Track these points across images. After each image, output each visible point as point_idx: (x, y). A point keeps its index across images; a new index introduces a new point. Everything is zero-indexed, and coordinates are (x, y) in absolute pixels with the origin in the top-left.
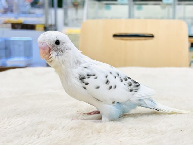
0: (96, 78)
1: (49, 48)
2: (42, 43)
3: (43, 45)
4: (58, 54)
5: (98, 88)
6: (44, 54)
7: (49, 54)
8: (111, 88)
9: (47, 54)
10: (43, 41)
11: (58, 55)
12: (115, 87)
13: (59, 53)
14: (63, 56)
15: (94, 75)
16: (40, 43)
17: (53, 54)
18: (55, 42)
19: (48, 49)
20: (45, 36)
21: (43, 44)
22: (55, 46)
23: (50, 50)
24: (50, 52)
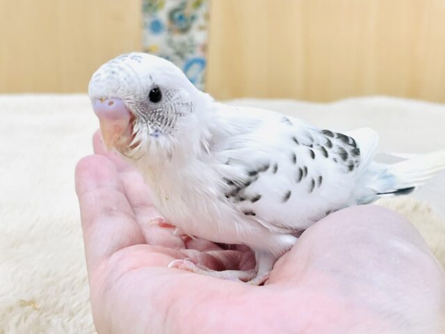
3: (113, 106)
4: (156, 131)
5: (288, 196)
6: (117, 135)
7: (132, 131)
9: (123, 135)
10: (111, 94)
11: (158, 133)
13: (160, 128)
14: (171, 137)
16: (101, 100)
18: (147, 95)
19: (128, 118)
20: (115, 76)
21: (111, 103)
22: (146, 106)
24: (132, 128)
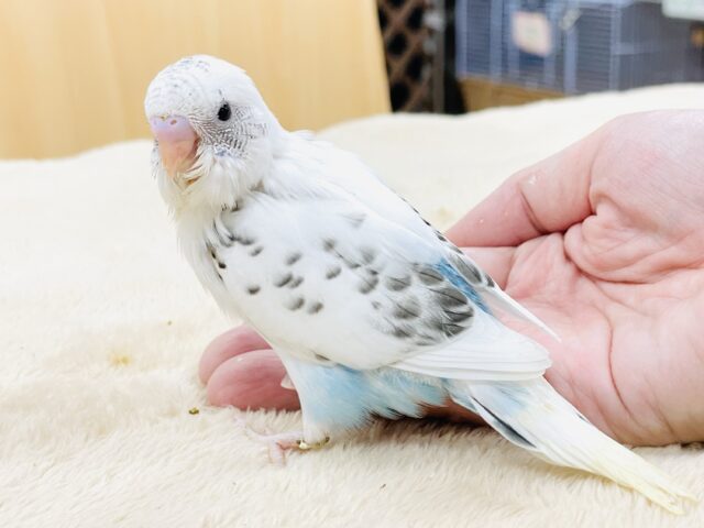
0: (257, 252)
1: (196, 134)
2: (171, 120)
8: (300, 304)
12: (318, 308)
15: (248, 243)
17: (207, 154)
23: (197, 141)
